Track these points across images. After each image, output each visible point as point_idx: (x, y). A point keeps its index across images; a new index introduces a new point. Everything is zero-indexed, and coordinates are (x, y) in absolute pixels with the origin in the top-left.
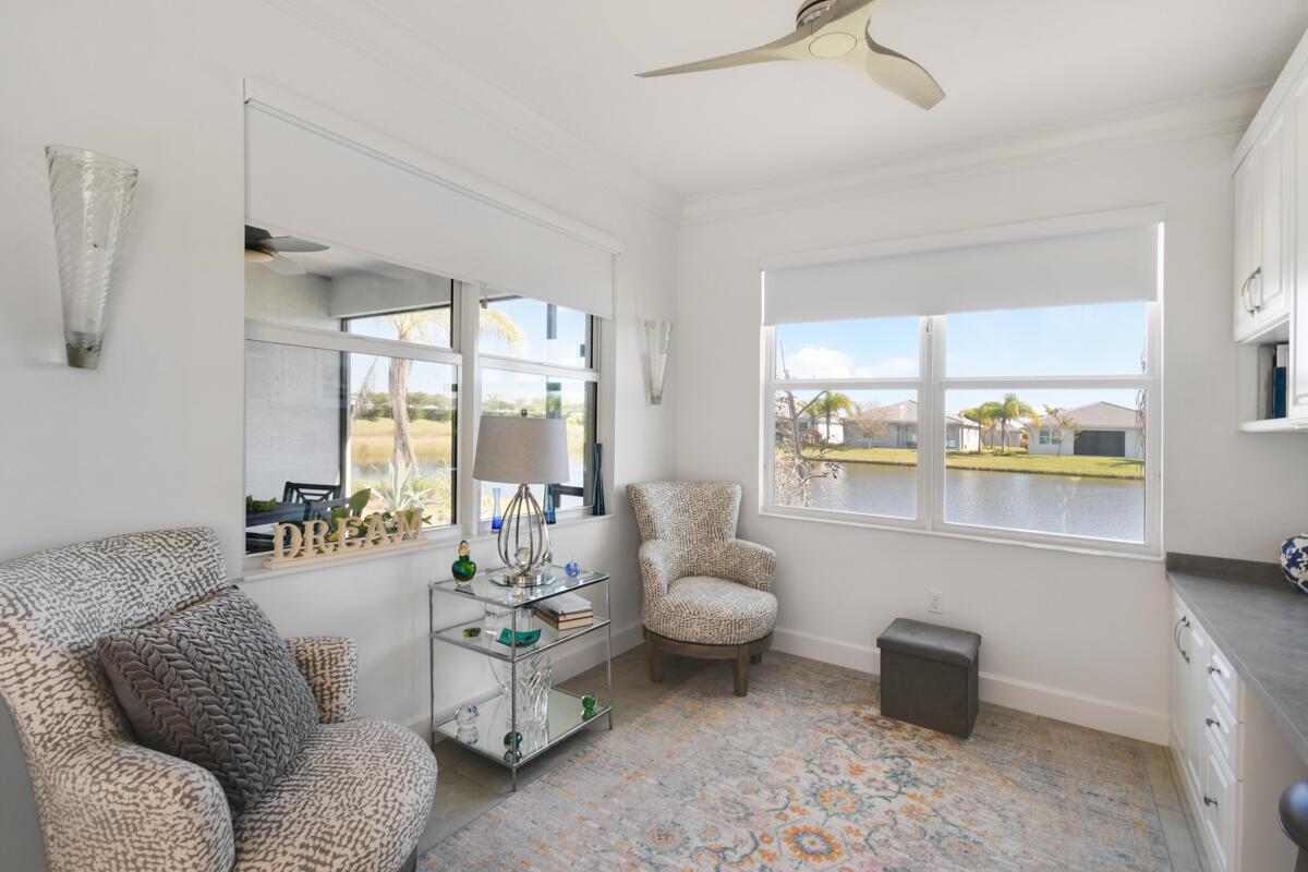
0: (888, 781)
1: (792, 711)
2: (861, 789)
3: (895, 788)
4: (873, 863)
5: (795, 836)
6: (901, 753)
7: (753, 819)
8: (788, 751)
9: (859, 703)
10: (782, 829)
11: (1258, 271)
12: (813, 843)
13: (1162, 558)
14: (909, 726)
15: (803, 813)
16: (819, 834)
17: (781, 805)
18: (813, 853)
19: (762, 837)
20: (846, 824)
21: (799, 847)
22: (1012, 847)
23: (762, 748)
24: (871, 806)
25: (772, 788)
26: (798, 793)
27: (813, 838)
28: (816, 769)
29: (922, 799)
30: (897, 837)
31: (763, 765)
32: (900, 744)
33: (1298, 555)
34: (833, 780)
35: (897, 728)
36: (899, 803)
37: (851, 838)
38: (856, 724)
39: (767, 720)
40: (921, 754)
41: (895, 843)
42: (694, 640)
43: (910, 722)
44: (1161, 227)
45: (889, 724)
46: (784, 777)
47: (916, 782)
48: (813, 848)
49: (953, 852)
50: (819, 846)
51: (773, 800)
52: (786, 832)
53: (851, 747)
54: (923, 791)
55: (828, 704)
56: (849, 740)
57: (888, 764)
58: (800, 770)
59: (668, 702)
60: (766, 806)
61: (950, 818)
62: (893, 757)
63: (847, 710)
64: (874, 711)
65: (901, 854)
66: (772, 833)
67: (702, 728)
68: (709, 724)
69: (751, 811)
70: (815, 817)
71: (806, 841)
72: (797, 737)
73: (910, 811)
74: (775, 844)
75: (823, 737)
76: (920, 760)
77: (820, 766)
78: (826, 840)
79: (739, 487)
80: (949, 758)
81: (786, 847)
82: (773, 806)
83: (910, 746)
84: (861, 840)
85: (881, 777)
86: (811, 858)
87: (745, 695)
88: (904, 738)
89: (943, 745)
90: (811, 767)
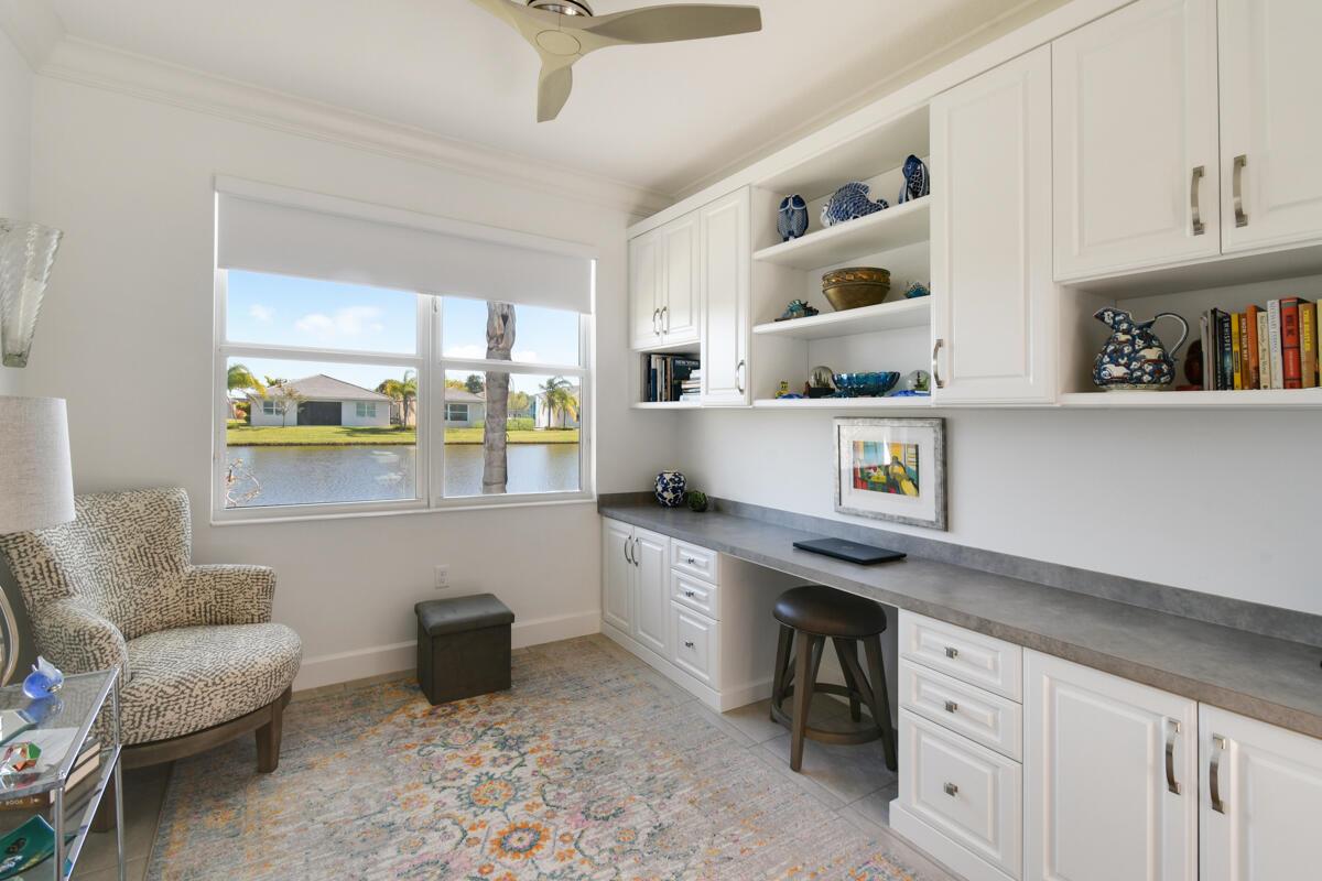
0: (505, 752)
1: (352, 750)
2: (497, 772)
3: (514, 754)
4: (571, 815)
5: (502, 844)
6: (487, 727)
7: (453, 865)
8: (400, 787)
9: (403, 705)
10: (486, 851)
11: (665, 309)
12: (520, 839)
13: (595, 499)
14: (463, 702)
15: (482, 824)
16: (516, 829)
17: (459, 835)
18: (531, 846)
19: (481, 871)
20: (521, 805)
21: (517, 852)
22: (614, 740)
23: (372, 803)
24: (519, 779)
25: (431, 827)
26: (460, 814)
27: (516, 836)
28: (444, 784)
29: (539, 748)
30: (560, 786)
31: (395, 815)
32: (476, 719)
33: (668, 484)
34: (469, 780)
35: (457, 709)
36: (532, 762)
37: (538, 812)
38: (424, 725)
39: (336, 773)
40: (498, 718)
41: (562, 791)
42: (210, 724)
43: (463, 698)
44: (593, 263)
45: (449, 709)
46: (429, 809)
47: (521, 740)
48: (526, 842)
49: (596, 768)
50: (528, 838)
51: (446, 836)
52: (492, 851)
53: (445, 746)
54: (533, 743)
55: (376, 723)
56: (437, 740)
57: (488, 741)
58: (435, 796)
59: (177, 837)
60: (448, 846)
61: (570, 748)
62: (484, 733)
63: (400, 718)
64: (423, 706)
65: (577, 795)
66: (486, 862)
67: (274, 832)
68: (275, 823)
69: (442, 861)
70: (496, 822)
71: (514, 842)
72: (390, 770)
73: (544, 762)
74: (497, 866)
75: (413, 752)
76: (505, 722)
77: (444, 778)
78: (525, 828)
79: (183, 493)
80: (518, 709)
81: (508, 860)
82: (454, 841)
83: (482, 716)
84: (545, 808)
85: (496, 753)
86: (534, 851)
87: (276, 767)
88: (473, 713)
89: (500, 701)
90: (438, 785)
